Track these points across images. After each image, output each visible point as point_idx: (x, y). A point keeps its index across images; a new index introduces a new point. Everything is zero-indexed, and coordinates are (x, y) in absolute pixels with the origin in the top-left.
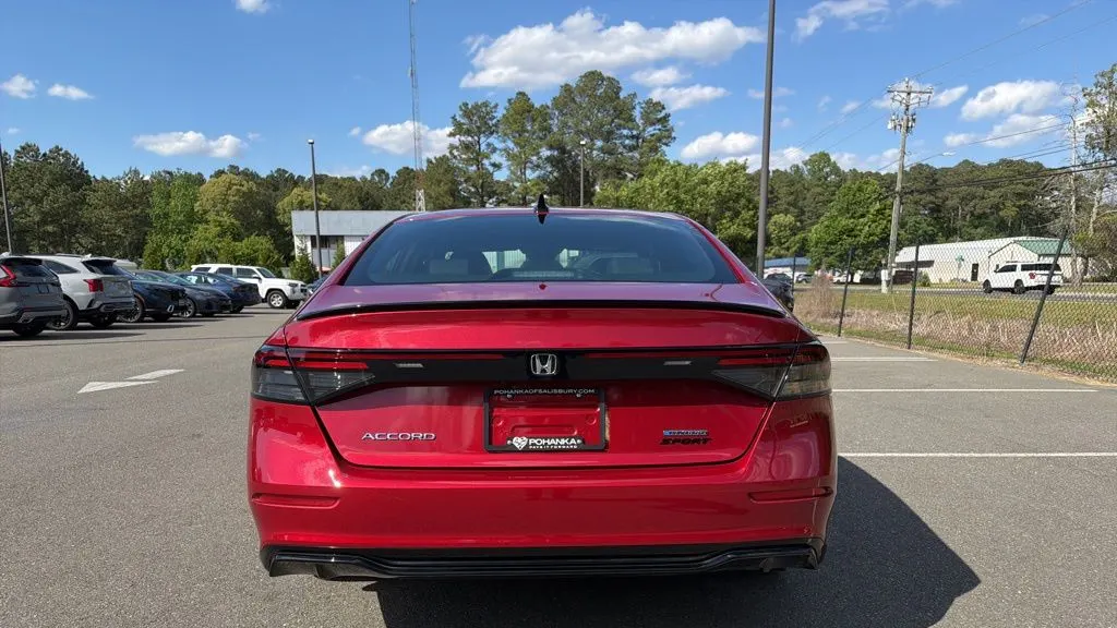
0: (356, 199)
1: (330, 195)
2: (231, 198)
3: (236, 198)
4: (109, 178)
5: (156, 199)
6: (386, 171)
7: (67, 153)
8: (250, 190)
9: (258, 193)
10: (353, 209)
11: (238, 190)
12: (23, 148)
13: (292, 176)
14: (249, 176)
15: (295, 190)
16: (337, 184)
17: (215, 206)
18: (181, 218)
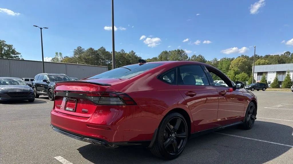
0: (277, 61)
1: (269, 60)
2: (239, 63)
3: (241, 63)
4: (210, 61)
5: (219, 65)
6: (290, 52)
7: (202, 56)
8: (245, 61)
9: (247, 62)
10: (276, 64)
11: (242, 61)
12: (193, 56)
13: (259, 56)
14: (246, 57)
15: (258, 60)
16: (272, 57)
17: (235, 66)
18: (225, 69)
